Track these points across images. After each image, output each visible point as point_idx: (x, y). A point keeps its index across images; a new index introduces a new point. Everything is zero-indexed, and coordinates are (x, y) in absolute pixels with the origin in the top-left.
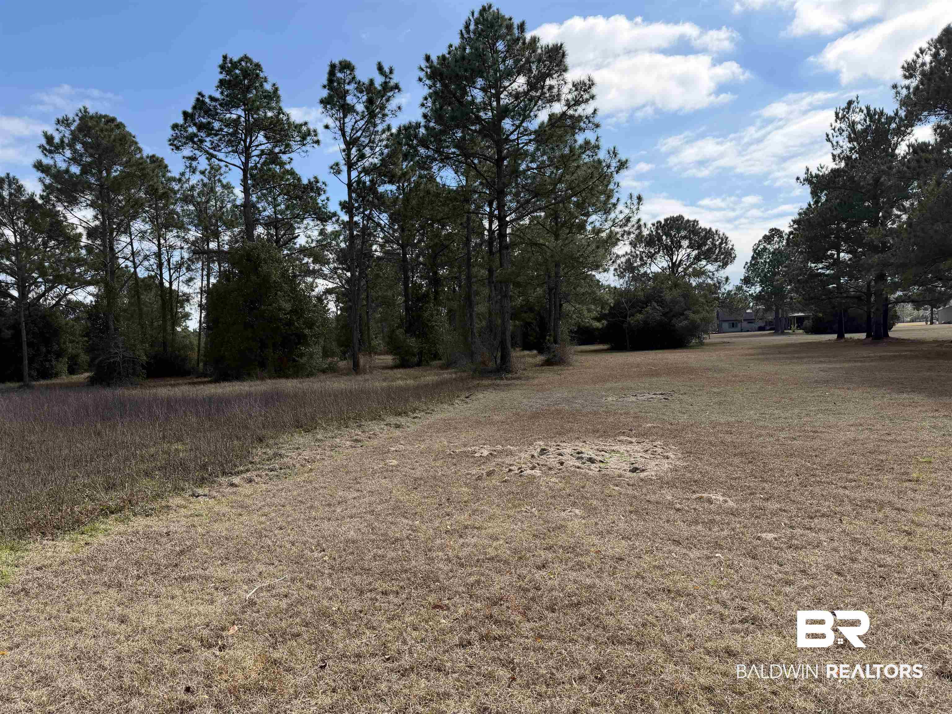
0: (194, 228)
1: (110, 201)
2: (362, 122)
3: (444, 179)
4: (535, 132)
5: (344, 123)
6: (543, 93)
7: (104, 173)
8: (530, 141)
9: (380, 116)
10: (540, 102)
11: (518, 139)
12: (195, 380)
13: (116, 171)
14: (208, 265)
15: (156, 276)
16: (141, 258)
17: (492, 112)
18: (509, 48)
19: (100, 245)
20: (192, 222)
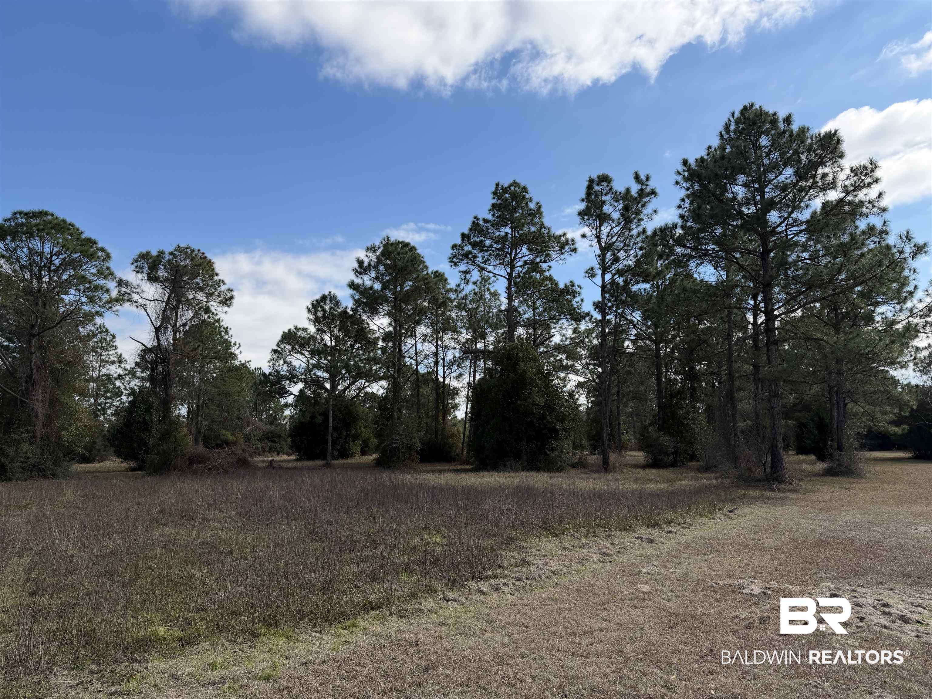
0: (465, 331)
1: (401, 311)
2: (618, 228)
3: (702, 275)
4: (807, 222)
5: (600, 231)
6: (815, 182)
7: (399, 289)
8: (801, 231)
9: (635, 221)
10: (812, 191)
11: (786, 230)
12: (459, 467)
13: (408, 285)
14: (475, 363)
15: (433, 372)
16: (422, 357)
17: (756, 206)
18: (774, 143)
19: (392, 347)
20: (464, 326)
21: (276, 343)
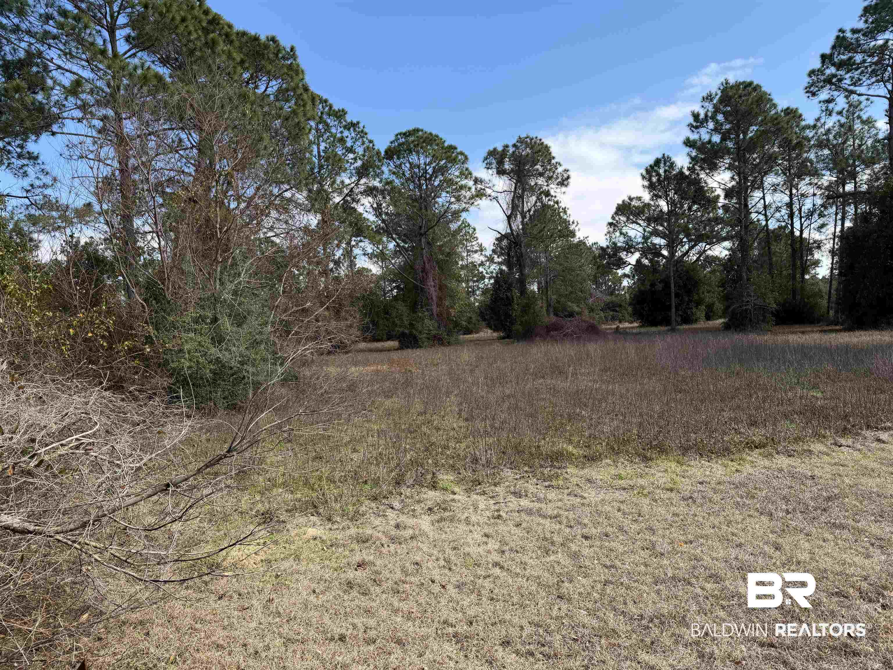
1: (746, 161)
7: (741, 136)
13: (753, 130)
14: (844, 209)
15: (786, 226)
16: (772, 210)
19: (736, 203)
20: (827, 167)
21: (611, 216)
